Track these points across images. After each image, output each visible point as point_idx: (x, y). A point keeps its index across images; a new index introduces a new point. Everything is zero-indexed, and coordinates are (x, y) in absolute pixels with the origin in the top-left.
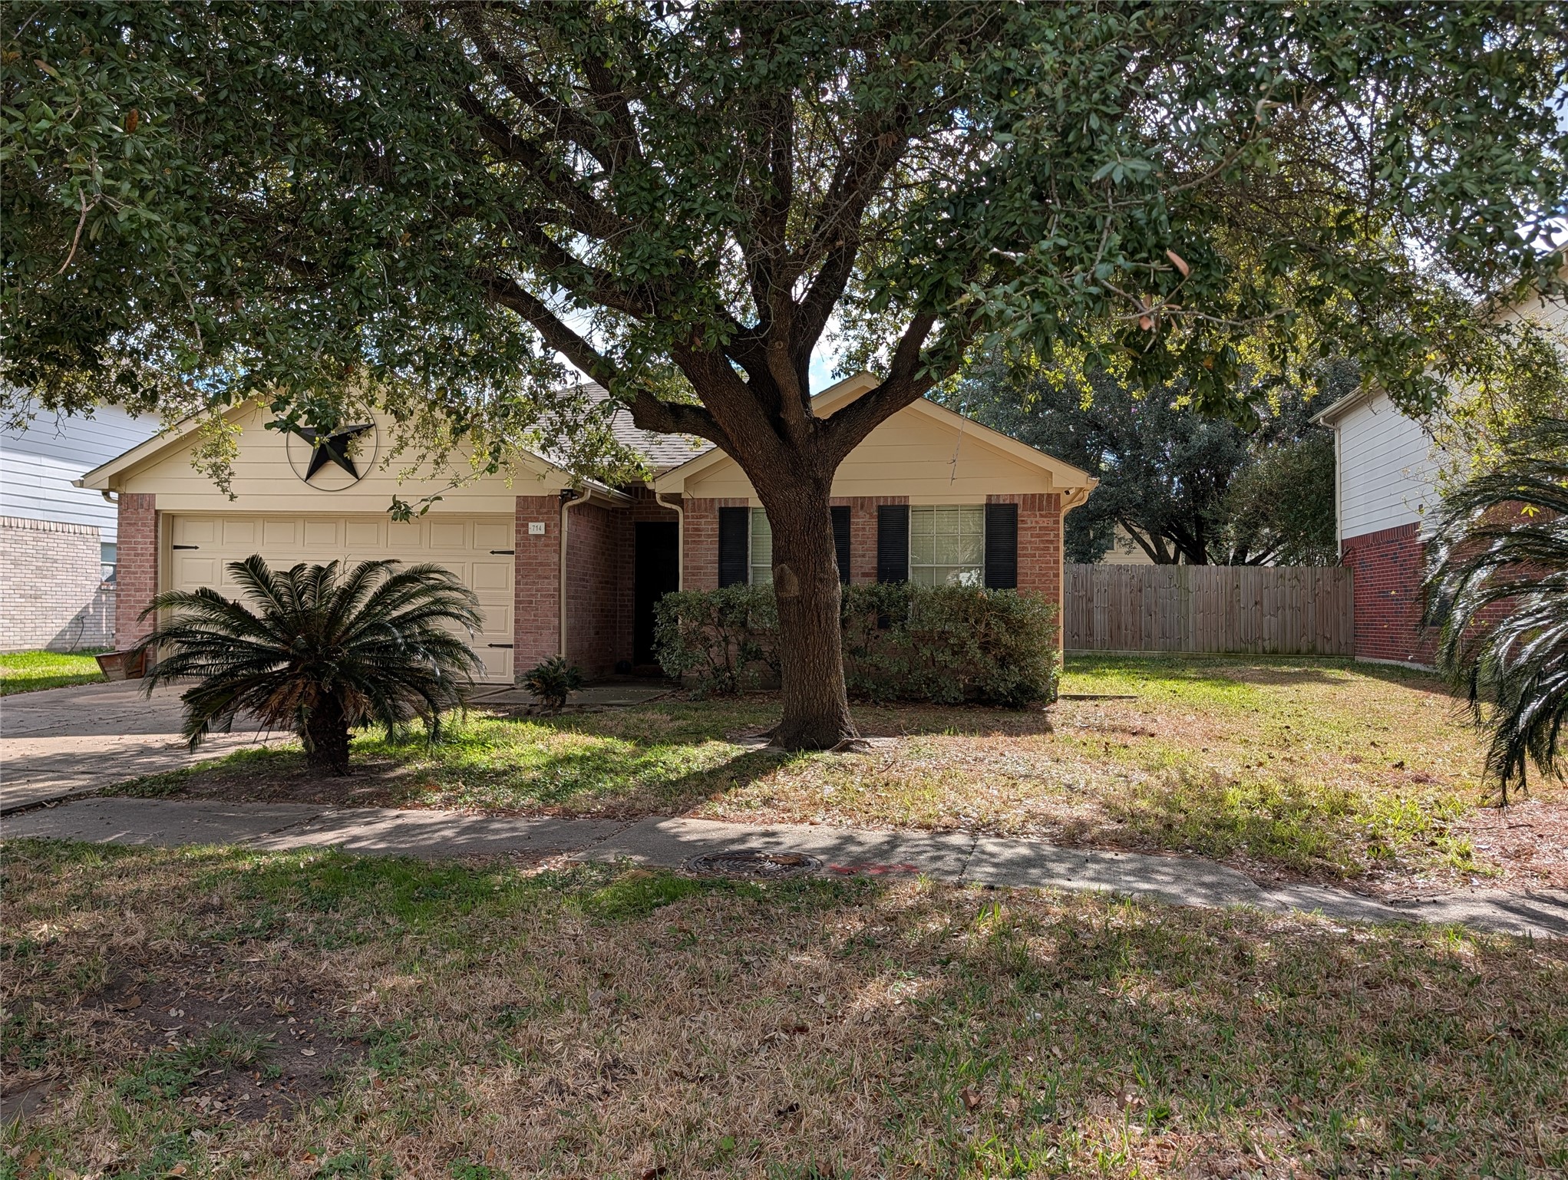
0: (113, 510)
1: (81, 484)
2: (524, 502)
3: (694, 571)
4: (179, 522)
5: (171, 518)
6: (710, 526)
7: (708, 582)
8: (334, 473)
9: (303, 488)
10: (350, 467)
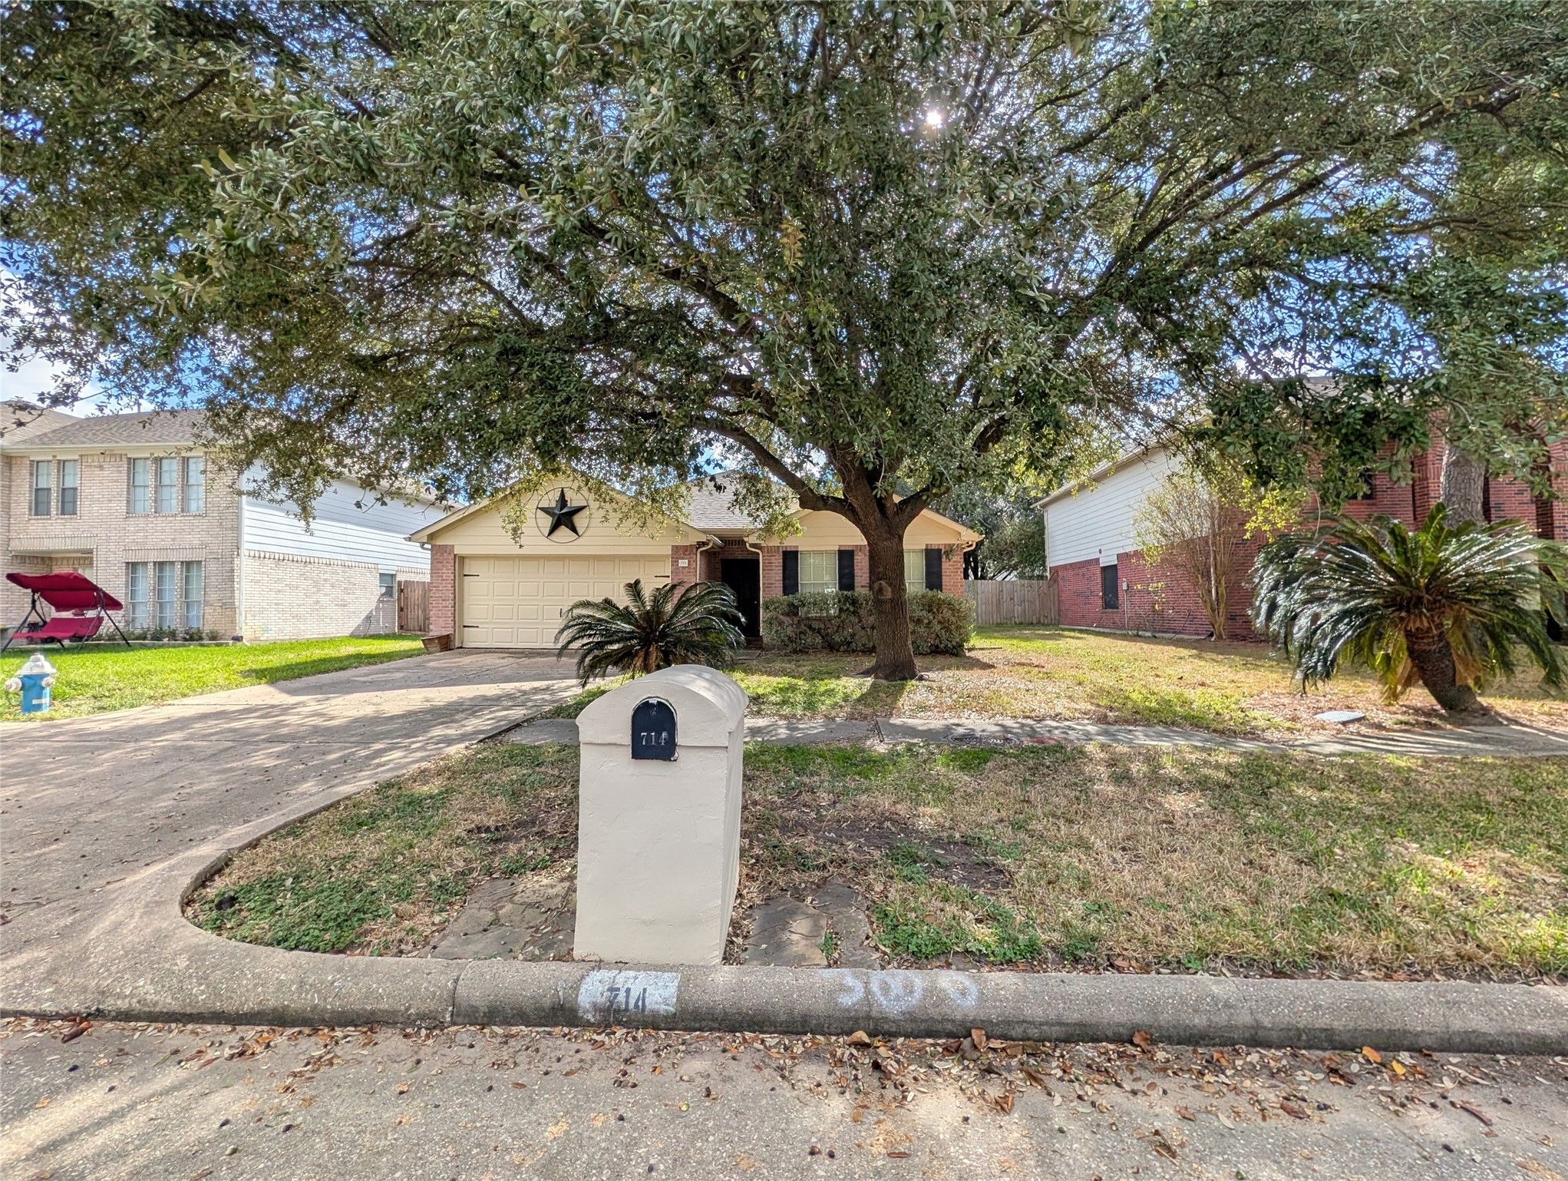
0: (428, 554)
1: (410, 539)
2: (676, 549)
3: (768, 586)
4: (467, 562)
5: (462, 558)
6: (778, 561)
7: (777, 591)
8: (563, 531)
9: (547, 542)
10: (574, 529)
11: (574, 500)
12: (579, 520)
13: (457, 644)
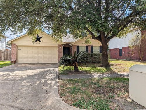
2: (59, 45)
5: (17, 46)
8: (38, 41)
9: (35, 43)
11: (40, 36)
12: (41, 40)
13: (17, 62)
